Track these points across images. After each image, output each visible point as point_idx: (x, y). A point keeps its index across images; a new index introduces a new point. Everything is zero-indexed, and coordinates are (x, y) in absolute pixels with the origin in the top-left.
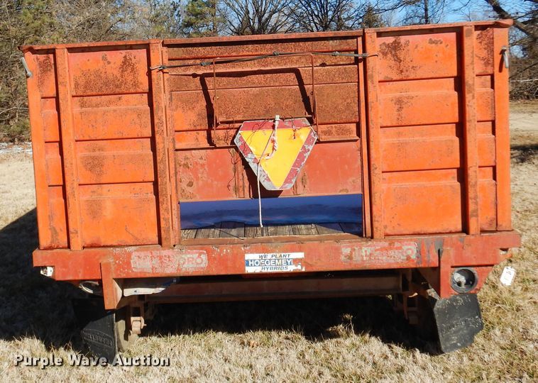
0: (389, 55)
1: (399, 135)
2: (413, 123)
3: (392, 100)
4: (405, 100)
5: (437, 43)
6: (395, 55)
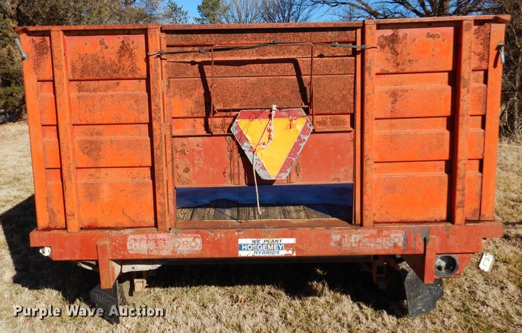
0: (387, 48)
1: (392, 126)
2: (406, 116)
3: (387, 93)
4: (400, 93)
5: (434, 37)
6: (393, 48)
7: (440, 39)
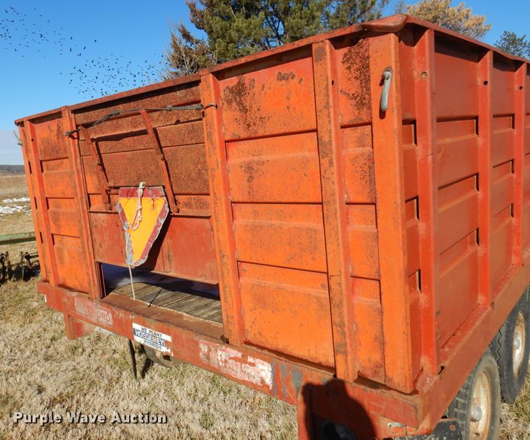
0: (234, 104)
1: (256, 213)
2: (265, 200)
3: (242, 166)
4: (255, 166)
5: (288, 79)
6: (240, 103)
7: (296, 80)
